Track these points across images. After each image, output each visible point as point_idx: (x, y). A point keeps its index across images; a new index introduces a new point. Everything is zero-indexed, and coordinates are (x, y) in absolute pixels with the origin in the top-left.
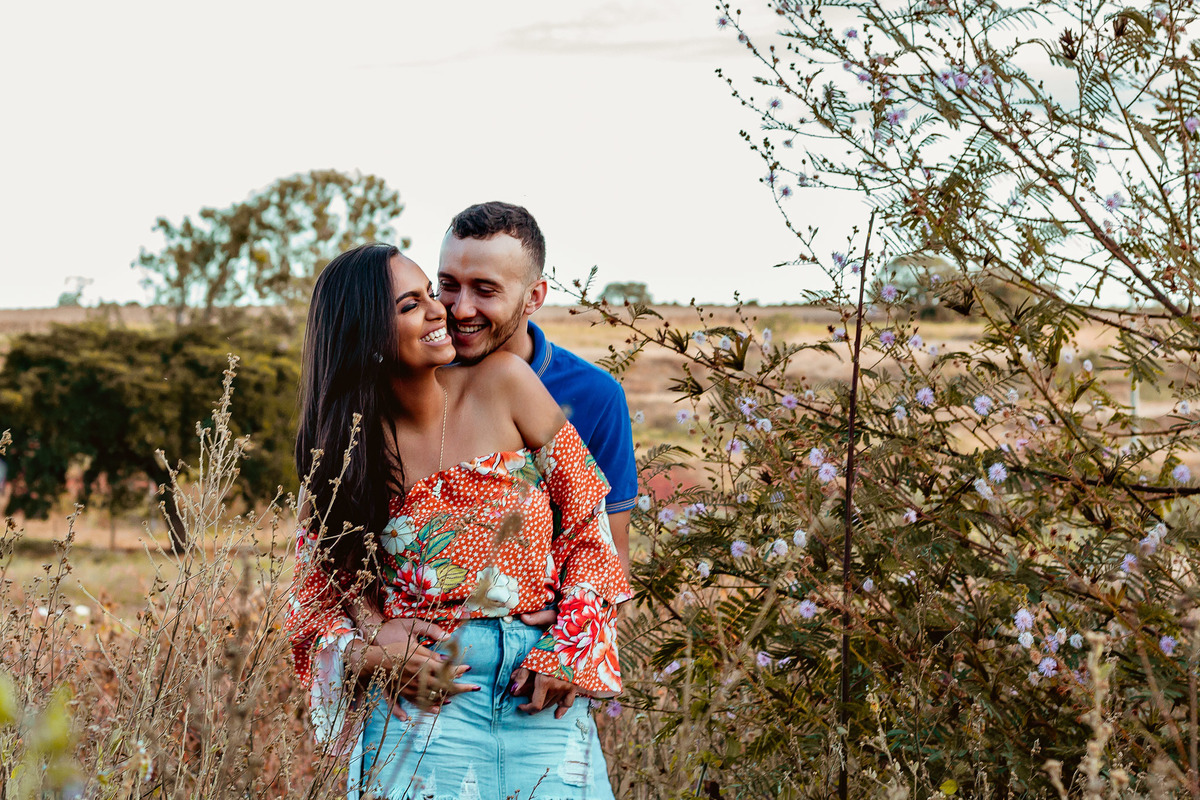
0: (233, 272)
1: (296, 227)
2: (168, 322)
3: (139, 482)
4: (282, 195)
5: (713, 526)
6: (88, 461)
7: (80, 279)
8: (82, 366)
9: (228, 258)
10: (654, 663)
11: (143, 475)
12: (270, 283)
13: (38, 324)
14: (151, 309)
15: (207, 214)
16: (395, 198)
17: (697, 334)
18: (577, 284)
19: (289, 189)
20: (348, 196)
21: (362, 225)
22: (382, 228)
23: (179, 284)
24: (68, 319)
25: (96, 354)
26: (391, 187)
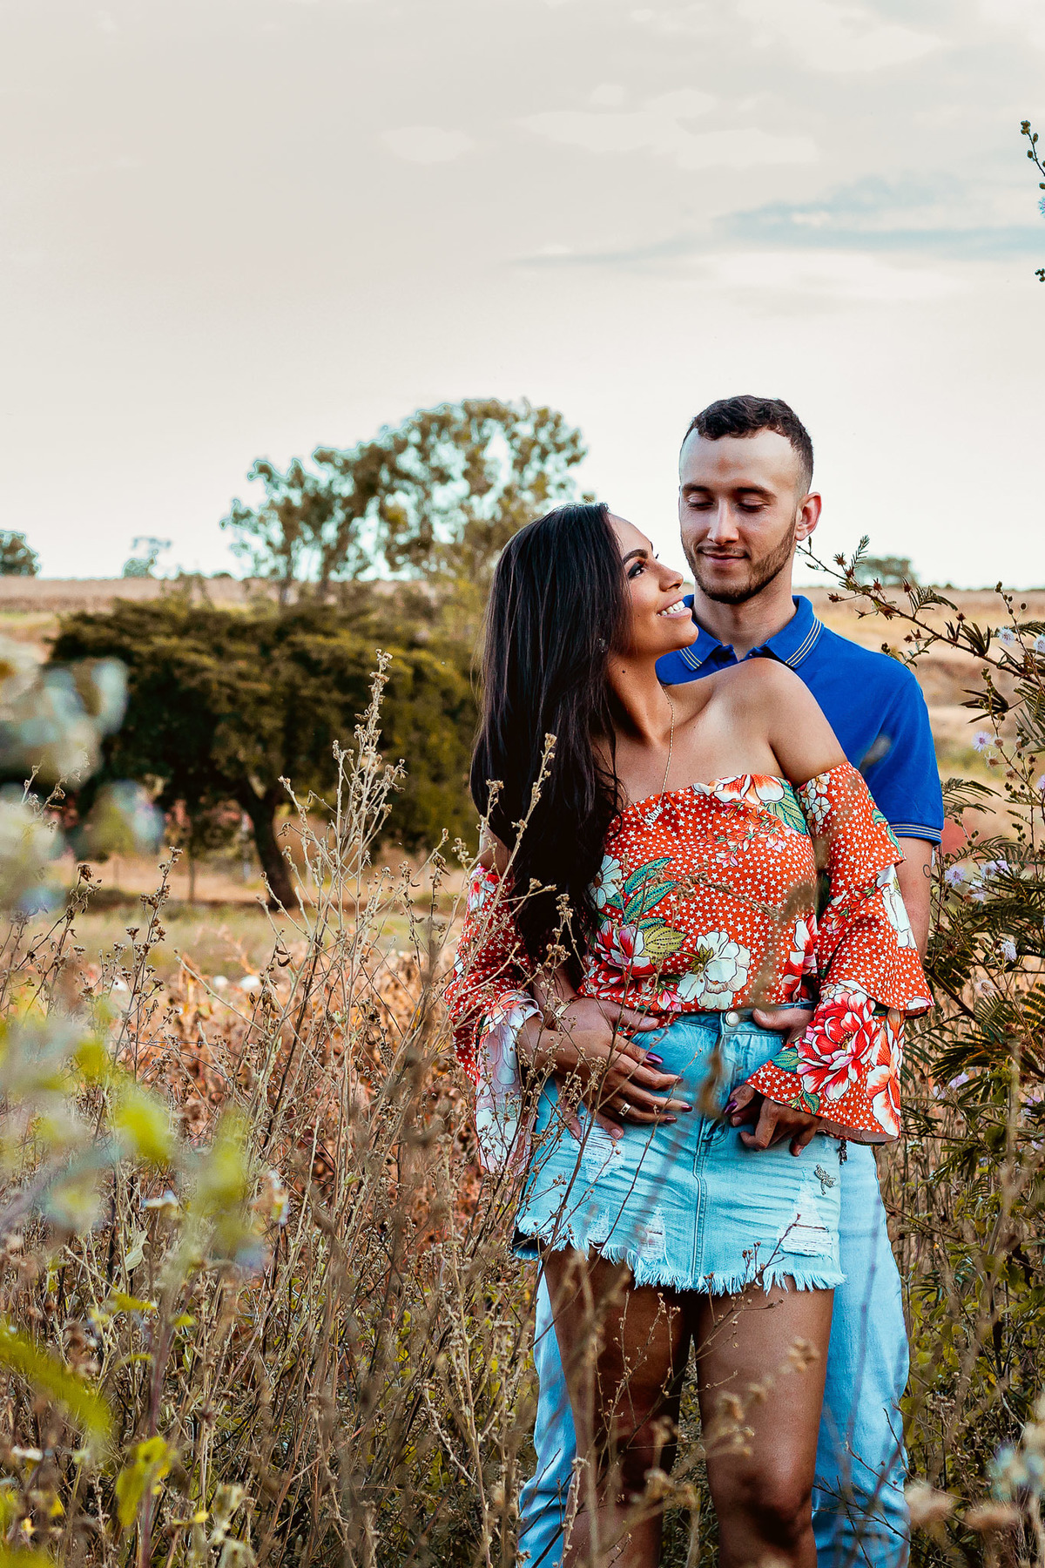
0: (357, 534)
1: (443, 476)
2: (269, 601)
3: (230, 813)
4: (425, 433)
5: (1018, 889)
6: (160, 784)
7: (153, 541)
8: (154, 658)
9: (350, 518)
10: (935, 1075)
11: (233, 804)
12: (406, 549)
13: (97, 600)
14: (246, 583)
15: (323, 458)
16: (574, 440)
17: (1003, 631)
18: (840, 561)
19: (434, 425)
20: (513, 436)
21: (530, 475)
22: (556, 479)
23: (285, 550)
24: (137, 593)
25: (174, 641)
26: (570, 423)
